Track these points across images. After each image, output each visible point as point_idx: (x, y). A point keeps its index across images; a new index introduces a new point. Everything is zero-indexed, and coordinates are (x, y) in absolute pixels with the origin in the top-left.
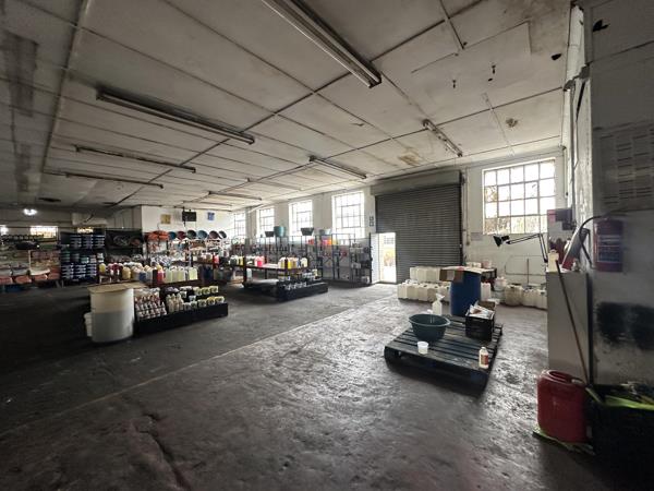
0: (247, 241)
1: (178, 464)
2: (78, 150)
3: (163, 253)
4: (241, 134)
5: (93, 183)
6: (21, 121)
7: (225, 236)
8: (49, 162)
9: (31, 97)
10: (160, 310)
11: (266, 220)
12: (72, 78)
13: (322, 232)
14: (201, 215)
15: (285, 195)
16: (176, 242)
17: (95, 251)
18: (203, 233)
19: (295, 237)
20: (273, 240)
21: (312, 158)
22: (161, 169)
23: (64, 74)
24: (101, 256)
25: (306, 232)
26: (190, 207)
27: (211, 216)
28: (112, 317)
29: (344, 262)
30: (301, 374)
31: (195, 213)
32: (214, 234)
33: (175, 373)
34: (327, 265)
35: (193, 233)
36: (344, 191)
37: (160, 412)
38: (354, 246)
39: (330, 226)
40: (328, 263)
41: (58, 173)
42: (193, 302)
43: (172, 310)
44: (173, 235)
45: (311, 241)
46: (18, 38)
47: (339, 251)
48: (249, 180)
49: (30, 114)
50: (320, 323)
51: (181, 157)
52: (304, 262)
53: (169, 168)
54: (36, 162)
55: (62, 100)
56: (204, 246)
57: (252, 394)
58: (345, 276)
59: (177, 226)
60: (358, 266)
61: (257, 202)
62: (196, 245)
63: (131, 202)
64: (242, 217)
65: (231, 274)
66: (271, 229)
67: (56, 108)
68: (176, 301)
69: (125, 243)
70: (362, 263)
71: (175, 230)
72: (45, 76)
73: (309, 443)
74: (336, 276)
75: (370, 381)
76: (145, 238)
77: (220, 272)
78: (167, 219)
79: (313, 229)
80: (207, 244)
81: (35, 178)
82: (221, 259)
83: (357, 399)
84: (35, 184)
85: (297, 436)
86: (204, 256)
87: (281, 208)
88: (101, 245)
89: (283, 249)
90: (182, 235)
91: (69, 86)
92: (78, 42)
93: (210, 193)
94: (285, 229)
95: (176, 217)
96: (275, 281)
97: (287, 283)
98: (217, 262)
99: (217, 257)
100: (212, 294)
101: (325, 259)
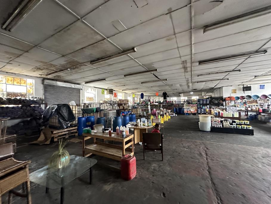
2: (198, 76)
3: (233, 106)
5: (204, 83)
6: (186, 74)
8: (192, 80)
9: (187, 69)
10: (220, 125)
12: (193, 63)
16: (239, 101)
17: (206, 105)
22: (225, 74)
23: (192, 63)
24: (208, 106)
26: (247, 84)
27: (262, 87)
31: (250, 87)
32: (265, 96)
41: (195, 82)
42: (234, 125)
43: (225, 126)
44: (238, 98)
46: (184, 61)
49: (187, 72)
55: (192, 67)
56: (257, 103)
59: (240, 94)
67: (191, 69)
68: (227, 124)
71: (239, 96)
72: (189, 65)
76: (225, 100)
77: (262, 117)
78: (234, 91)
81: (190, 85)
82: (264, 110)
84: (191, 86)
88: (208, 102)
90: (243, 98)
91: (193, 64)
92: (193, 56)
95: (240, 89)
98: (261, 111)
99: (261, 109)
100: (245, 124)
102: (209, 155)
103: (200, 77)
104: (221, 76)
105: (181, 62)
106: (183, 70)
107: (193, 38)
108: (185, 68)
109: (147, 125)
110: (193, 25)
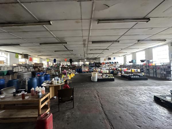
0: (124, 64)
3: (104, 67)
4: (116, 41)
5: (93, 55)
6: (85, 48)
7: (118, 63)
8: (87, 53)
10: (101, 78)
11: (129, 58)
12: (89, 42)
13: (148, 61)
14: (112, 58)
15: (134, 51)
16: (107, 64)
17: (93, 67)
18: (113, 63)
19: (139, 63)
20: (131, 64)
24: (94, 67)
25: (142, 61)
26: (110, 57)
27: (114, 58)
29: (158, 71)
31: (110, 58)
32: (115, 63)
33: (102, 88)
34: (151, 72)
35: (110, 63)
37: (99, 92)
38: (163, 65)
39: (152, 59)
42: (107, 77)
44: (106, 63)
45: (144, 64)
46: (84, 40)
47: (156, 67)
48: (122, 49)
51: (106, 48)
52: (139, 70)
53: (103, 50)
54: (86, 53)
55: (88, 44)
56: (113, 65)
58: (159, 76)
59: (107, 61)
60: (165, 73)
61: (126, 54)
62: (111, 65)
63: (99, 57)
64: (123, 58)
65: (118, 72)
66: (131, 61)
67: (88, 46)
68: (104, 77)
69: (98, 65)
70: (167, 72)
72: (86, 43)
74: (155, 76)
76: (101, 64)
77: (115, 72)
78: (105, 60)
79: (145, 60)
80: (114, 65)
81: (86, 55)
82: (116, 69)
86: (112, 68)
87: (134, 54)
88: (94, 65)
89: (135, 66)
90: (108, 63)
92: (89, 38)
93: (113, 53)
94: (135, 61)
95: (107, 59)
96: (128, 75)
97: (132, 76)
99: (115, 68)
100: (111, 76)
101: (150, 70)
102: (99, 96)
103: (91, 51)
104: (101, 51)
105: (82, 40)
106: (83, 46)
107: (91, 26)
108: (84, 44)
109: (60, 82)
110: (92, 17)
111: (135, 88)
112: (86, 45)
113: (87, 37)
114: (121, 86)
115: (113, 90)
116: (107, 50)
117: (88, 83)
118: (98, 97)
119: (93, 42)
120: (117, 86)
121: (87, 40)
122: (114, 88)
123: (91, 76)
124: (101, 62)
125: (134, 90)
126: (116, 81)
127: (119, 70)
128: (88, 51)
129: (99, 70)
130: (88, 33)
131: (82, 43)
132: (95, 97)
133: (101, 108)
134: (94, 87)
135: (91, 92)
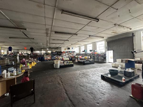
0: (79, 53)
1: (63, 84)
2: (53, 40)
3: (65, 55)
4: (75, 34)
5: (55, 44)
6: (47, 38)
7: (75, 52)
10: (63, 64)
11: (83, 49)
12: (52, 31)
13: (94, 51)
14: (71, 48)
15: (86, 43)
17: (55, 55)
18: (71, 52)
19: (89, 52)
20: (84, 53)
21: (90, 36)
22: (64, 41)
24: (56, 56)
25: (91, 51)
26: (69, 47)
27: (72, 48)
28: (57, 65)
29: (100, 57)
30: (83, 77)
31: (70, 48)
32: (73, 52)
33: (64, 74)
34: (95, 58)
35: (69, 52)
36: (99, 41)
37: (62, 78)
38: (102, 54)
39: (96, 49)
40: (96, 58)
41: (51, 43)
43: (65, 65)
45: (92, 53)
47: (98, 55)
48: (78, 41)
50: (90, 69)
51: (66, 39)
52: (89, 57)
54: (48, 42)
57: (74, 78)
58: (100, 61)
60: (103, 58)
61: (81, 45)
62: (70, 54)
63: (60, 47)
64: (78, 48)
65: (75, 59)
66: (84, 50)
67: (50, 35)
68: (65, 63)
69: (59, 54)
70: (104, 58)
71: (67, 51)
73: (81, 86)
74: (98, 61)
75: (96, 80)
76: (62, 53)
77: (73, 59)
78: (65, 49)
79: (92, 50)
80: (72, 54)
82: (74, 56)
83: (92, 82)
84: (48, 45)
85: (79, 84)
86: (71, 56)
87: (86, 46)
88: (56, 54)
89: (86, 55)
93: (72, 44)
94: (86, 50)
95: (67, 49)
96: (83, 61)
97: (85, 61)
98: (73, 57)
99: (73, 56)
101: (95, 57)
102: (63, 82)
104: (62, 42)
107: (55, 15)
108: (47, 33)
111: (88, 70)
112: (49, 35)
113: (50, 27)
114: (79, 70)
115: (73, 74)
116: (68, 41)
117: (51, 70)
118: (61, 83)
119: (56, 32)
120: (76, 70)
121: (50, 29)
122: (74, 72)
123: (54, 63)
124: (62, 51)
125: (88, 72)
126: (75, 66)
127: (76, 58)
128: (51, 41)
129: (60, 58)
130: (51, 22)
131: (45, 31)
132: (59, 84)
133: (66, 94)
134: (57, 74)
135: (54, 79)
